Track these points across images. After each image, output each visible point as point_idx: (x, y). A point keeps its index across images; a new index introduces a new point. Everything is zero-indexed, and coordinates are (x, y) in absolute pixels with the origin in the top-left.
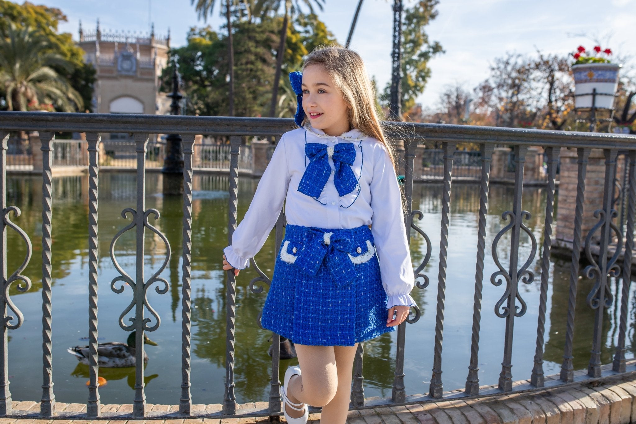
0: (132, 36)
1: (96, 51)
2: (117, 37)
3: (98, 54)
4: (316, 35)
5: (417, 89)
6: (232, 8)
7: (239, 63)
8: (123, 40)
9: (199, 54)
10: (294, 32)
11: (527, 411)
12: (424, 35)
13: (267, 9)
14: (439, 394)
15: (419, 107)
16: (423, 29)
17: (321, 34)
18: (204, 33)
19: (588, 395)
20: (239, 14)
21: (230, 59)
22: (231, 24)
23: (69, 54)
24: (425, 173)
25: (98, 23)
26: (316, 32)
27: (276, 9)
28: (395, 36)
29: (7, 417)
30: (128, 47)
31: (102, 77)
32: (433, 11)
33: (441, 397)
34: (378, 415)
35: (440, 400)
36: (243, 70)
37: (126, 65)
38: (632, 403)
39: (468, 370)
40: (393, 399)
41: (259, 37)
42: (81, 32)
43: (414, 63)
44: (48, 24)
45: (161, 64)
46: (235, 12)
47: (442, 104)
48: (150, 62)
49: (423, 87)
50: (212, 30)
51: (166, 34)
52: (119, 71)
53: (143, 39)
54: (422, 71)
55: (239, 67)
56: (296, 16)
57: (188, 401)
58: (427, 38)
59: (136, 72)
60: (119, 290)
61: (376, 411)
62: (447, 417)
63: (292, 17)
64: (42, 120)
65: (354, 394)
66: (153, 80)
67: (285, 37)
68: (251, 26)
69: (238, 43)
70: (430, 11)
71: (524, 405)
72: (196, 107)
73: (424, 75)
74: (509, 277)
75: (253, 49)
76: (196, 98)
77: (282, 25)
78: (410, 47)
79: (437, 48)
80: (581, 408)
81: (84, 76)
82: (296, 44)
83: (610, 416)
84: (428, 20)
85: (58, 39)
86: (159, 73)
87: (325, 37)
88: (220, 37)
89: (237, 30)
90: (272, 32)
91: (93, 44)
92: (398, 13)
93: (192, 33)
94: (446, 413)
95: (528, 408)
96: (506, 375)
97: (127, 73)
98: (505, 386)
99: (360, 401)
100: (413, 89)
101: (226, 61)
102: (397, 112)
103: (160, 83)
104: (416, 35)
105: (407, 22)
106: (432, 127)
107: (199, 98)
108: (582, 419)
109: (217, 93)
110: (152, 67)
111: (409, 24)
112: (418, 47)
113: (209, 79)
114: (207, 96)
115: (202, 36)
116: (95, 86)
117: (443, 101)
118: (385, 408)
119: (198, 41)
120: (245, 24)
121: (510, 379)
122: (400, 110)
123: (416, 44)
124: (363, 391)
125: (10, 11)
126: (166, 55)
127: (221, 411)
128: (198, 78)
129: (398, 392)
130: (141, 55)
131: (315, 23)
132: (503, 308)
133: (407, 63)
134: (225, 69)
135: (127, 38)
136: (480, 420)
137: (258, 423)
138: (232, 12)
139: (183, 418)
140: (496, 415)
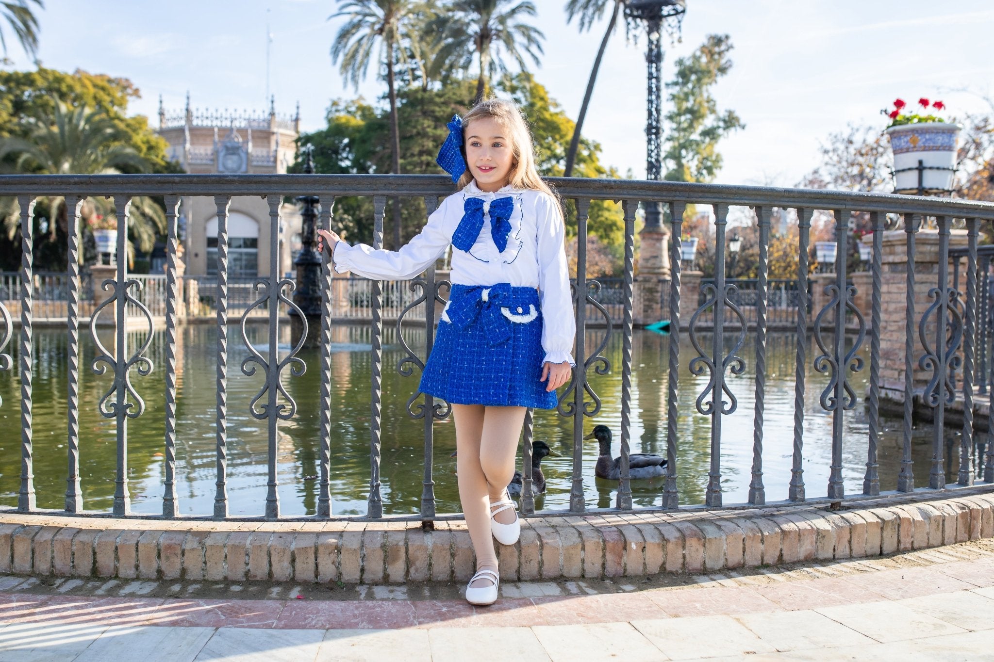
0: (240, 117)
1: (185, 141)
2: (217, 119)
3: (188, 146)
4: (532, 105)
6: (396, 68)
7: (408, 153)
8: (227, 124)
9: (346, 141)
11: (738, 528)
12: (709, 100)
13: (452, 66)
16: (707, 90)
17: (539, 104)
18: (353, 109)
19: (823, 517)
20: (408, 77)
21: (394, 146)
22: (395, 93)
23: (144, 148)
25: (188, 98)
26: (530, 100)
27: (466, 67)
28: (650, 102)
29: (126, 517)
30: (235, 133)
32: (723, 61)
33: (630, 509)
35: (628, 511)
36: (415, 165)
37: (232, 162)
38: (882, 529)
40: (570, 510)
41: (439, 111)
42: (161, 114)
43: (694, 146)
44: (113, 103)
45: (285, 159)
46: (401, 73)
48: (268, 156)
50: (365, 103)
51: (294, 112)
52: (220, 172)
53: (258, 121)
54: (706, 159)
55: (409, 160)
56: (497, 77)
58: (714, 106)
60: (250, 372)
62: (636, 530)
63: (491, 78)
64: (169, 182)
68: (427, 95)
69: (406, 122)
70: (718, 61)
71: (737, 522)
73: (710, 166)
75: (430, 131)
76: (341, 211)
77: (475, 92)
78: (686, 120)
79: (731, 121)
80: (809, 528)
83: (850, 542)
84: (716, 75)
85: (128, 125)
86: (282, 170)
87: (545, 109)
88: (378, 113)
89: (405, 101)
90: (460, 103)
91: (180, 130)
92: (654, 65)
93: (334, 109)
94: (636, 527)
95: (740, 525)
96: (713, 487)
98: (713, 501)
99: (529, 507)
101: (388, 151)
102: (657, 220)
104: (695, 101)
107: (346, 212)
108: (812, 542)
110: (271, 164)
111: (685, 84)
112: (700, 120)
114: (359, 207)
115: (349, 112)
118: (559, 518)
119: (343, 121)
120: (416, 91)
121: (720, 493)
123: (695, 114)
125: (56, 85)
126: (294, 145)
127: (368, 514)
129: (576, 499)
130: (254, 146)
131: (528, 85)
133: (683, 146)
134: (387, 163)
135: (233, 120)
136: (678, 534)
137: (408, 531)
138: (396, 74)
139: (322, 521)
140: (698, 530)
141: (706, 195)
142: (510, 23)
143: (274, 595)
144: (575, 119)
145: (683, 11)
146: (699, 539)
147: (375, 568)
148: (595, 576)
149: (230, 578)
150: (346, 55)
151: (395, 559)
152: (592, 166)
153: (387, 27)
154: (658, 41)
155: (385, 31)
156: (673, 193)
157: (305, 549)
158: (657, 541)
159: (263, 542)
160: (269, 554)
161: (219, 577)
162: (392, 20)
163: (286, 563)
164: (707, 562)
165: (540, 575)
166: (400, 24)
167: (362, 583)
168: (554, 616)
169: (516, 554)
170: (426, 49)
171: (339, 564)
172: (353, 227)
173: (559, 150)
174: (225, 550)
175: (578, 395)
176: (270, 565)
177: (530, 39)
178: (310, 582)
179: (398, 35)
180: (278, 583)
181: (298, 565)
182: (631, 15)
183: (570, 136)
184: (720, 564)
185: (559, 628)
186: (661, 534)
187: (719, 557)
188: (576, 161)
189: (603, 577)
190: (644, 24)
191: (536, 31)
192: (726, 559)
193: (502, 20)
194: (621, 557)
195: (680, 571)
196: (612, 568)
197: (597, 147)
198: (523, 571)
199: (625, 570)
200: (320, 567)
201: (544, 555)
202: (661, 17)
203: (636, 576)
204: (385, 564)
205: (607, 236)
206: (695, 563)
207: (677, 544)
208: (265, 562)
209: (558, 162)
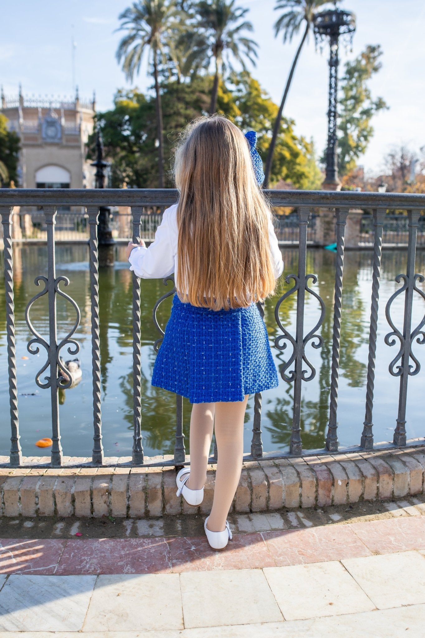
0: (56, 100)
1: (19, 117)
2: (40, 101)
3: (21, 120)
4: (250, 94)
5: (358, 149)
6: (160, 68)
7: (168, 127)
8: (47, 105)
9: (127, 117)
10: (226, 91)
11: (419, 464)
12: (366, 90)
13: (197, 67)
14: (334, 448)
15: (361, 169)
16: (365, 84)
17: (255, 93)
18: (131, 95)
20: (167, 74)
21: (158, 122)
22: (159, 85)
24: (363, 240)
25: (20, 87)
26: (249, 90)
27: (206, 67)
28: (330, 94)
30: (53, 112)
31: (26, 146)
32: (376, 63)
33: (336, 450)
34: (277, 466)
35: (335, 453)
36: (173, 134)
37: (51, 132)
39: (363, 425)
40: (290, 452)
41: (188, 98)
42: (3, 98)
43: (356, 121)
45: (86, 130)
46: (163, 71)
47: (386, 165)
48: (75, 128)
49: (365, 147)
50: (139, 92)
51: (91, 97)
52: (44, 139)
53: (68, 104)
54: (363, 130)
55: (169, 131)
56: (227, 74)
57: (100, 452)
58: (369, 94)
59: (61, 138)
60: (35, 351)
61: (275, 463)
62: (341, 468)
63: (223, 75)
65: (253, 447)
66: (79, 147)
67: (216, 98)
68: (180, 87)
69: (166, 105)
70: (372, 63)
71: (417, 458)
72: (124, 174)
73: (366, 135)
74: (402, 338)
75: (182, 111)
76: (124, 165)
77: (212, 85)
78: (350, 104)
79: (380, 105)
81: (8, 144)
82: (228, 104)
84: (371, 73)
86: (85, 139)
87: (258, 96)
88: (148, 98)
89: (166, 90)
90: (203, 92)
91: (16, 110)
92: (333, 68)
93: (119, 95)
94: (341, 465)
95: (420, 461)
96: (400, 431)
97: (52, 141)
98: (399, 441)
99: (259, 453)
100: (354, 150)
101: (154, 125)
102: (333, 176)
103: (87, 150)
104: (357, 91)
105: (348, 76)
106: (323, 195)
107: (127, 165)
109: (146, 159)
110: (77, 133)
111: (350, 79)
112: (360, 104)
113: (138, 145)
114: (136, 163)
115: (129, 98)
116: (19, 155)
117: (387, 162)
118: (283, 460)
119: (125, 104)
120: (173, 84)
121: (404, 435)
122: (336, 174)
123: (357, 100)
124: (261, 444)
126: (92, 120)
127: (131, 462)
128: (126, 144)
129: (295, 445)
130: (66, 120)
131: (248, 81)
132: (397, 367)
133: (348, 121)
134: (154, 134)
135: (51, 103)
136: (373, 471)
137: (164, 473)
138: (159, 72)
139: (96, 467)
140: (389, 467)
141: (404, 203)
142: (236, 36)
143: (58, 532)
144: (278, 103)
145: (354, 30)
146: (390, 475)
147: (138, 506)
148: (310, 506)
149: (23, 515)
150: (126, 58)
151: (154, 499)
152: (289, 135)
153: (153, 39)
154: (337, 51)
155: (152, 41)
156: (377, 203)
157: (82, 492)
158: (358, 478)
159: (49, 487)
160: (54, 497)
161: (15, 514)
162: (157, 34)
163: (68, 503)
164: (395, 491)
165: (268, 507)
166: (161, 37)
167: (128, 517)
168: (280, 555)
169: (249, 492)
170: (180, 54)
171: (110, 503)
172: (133, 176)
173: (268, 124)
174: (19, 494)
175: (297, 365)
176: (56, 505)
177: (249, 48)
178: (87, 517)
179: (161, 46)
180: (62, 519)
181: (77, 504)
182: (319, 32)
183: (275, 115)
184: (405, 492)
185: (285, 569)
186: (360, 471)
187: (404, 487)
188: (278, 131)
189: (316, 507)
190: (327, 39)
191: (252, 42)
192: (410, 489)
193: (230, 34)
194: (330, 491)
195: (375, 499)
196: (322, 500)
197: (293, 122)
198: (254, 504)
199: (333, 501)
200: (95, 506)
201: (270, 492)
202: (339, 34)
203: (341, 505)
204: (146, 502)
205: (299, 182)
206: (386, 492)
207: (372, 480)
208: (51, 503)
209: (267, 132)
